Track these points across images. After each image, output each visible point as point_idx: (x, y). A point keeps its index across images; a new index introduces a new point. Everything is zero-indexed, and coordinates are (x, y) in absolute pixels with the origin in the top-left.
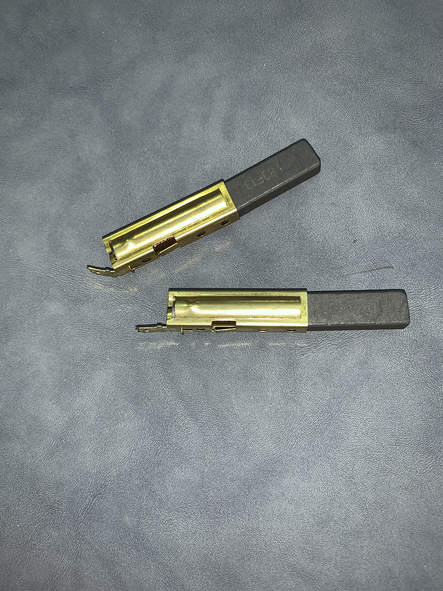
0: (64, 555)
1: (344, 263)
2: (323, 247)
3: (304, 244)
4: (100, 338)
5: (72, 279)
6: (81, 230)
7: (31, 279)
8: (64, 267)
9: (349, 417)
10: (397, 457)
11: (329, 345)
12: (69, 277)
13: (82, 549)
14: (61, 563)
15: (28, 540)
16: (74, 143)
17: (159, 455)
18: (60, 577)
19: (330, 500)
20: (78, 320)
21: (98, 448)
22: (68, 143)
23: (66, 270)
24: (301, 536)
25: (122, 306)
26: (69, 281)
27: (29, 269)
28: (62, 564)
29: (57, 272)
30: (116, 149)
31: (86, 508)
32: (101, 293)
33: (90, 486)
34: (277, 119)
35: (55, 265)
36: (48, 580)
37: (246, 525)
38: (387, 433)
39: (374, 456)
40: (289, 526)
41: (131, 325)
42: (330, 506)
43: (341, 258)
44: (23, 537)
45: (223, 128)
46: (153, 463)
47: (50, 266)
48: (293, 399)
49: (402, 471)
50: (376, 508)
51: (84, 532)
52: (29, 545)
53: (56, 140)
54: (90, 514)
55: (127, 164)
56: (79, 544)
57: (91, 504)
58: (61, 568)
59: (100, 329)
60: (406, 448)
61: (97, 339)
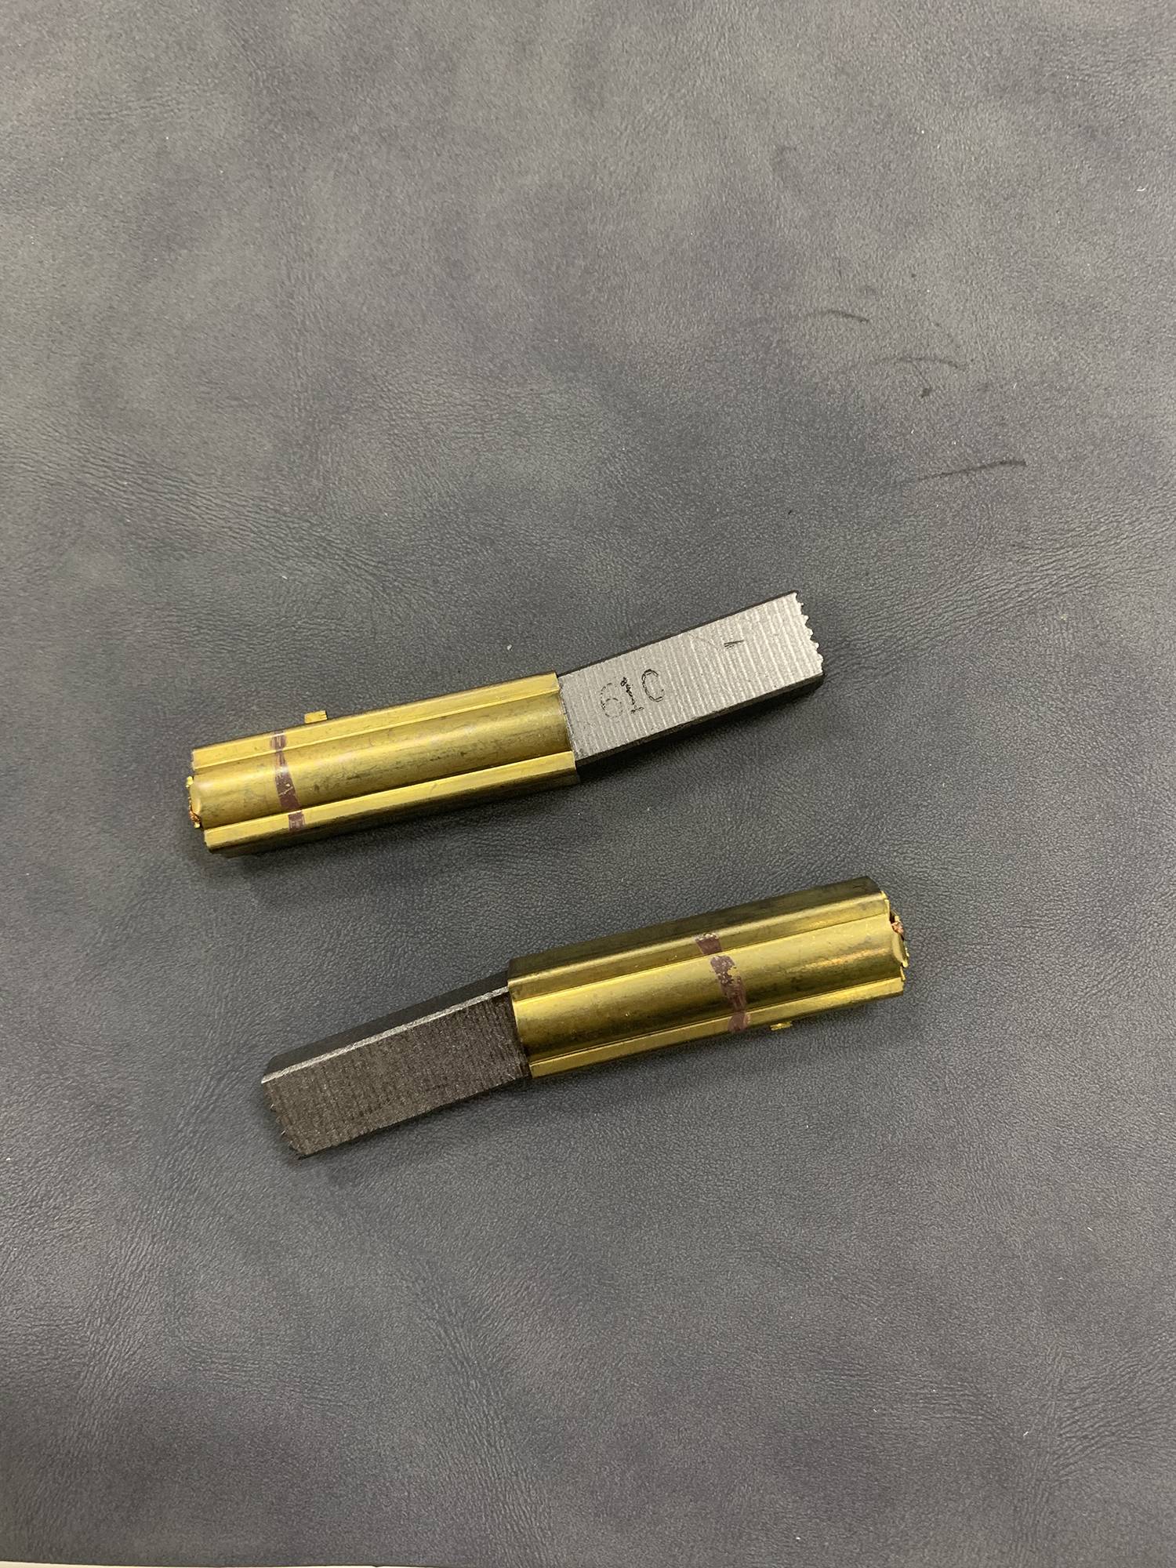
0: (139, 1231)
1: (897, 451)
2: (844, 406)
3: (792, 397)
4: (229, 651)
5: (148, 490)
6: (172, 351)
7: (31, 490)
8: (124, 456)
9: (903, 853)
10: (1025, 956)
11: (855, 668)
12: (139, 485)
13: (189, 1213)
14: (132, 1252)
15: (37, 1195)
16: (147, 104)
17: (398, 961)
18: (129, 1290)
19: (852, 1069)
20: (168, 604)
21: (229, 946)
22: (130, 104)
23: (132, 463)
24: (774, 1162)
25: (288, 563)
26: (142, 493)
27: (25, 461)
28: (133, 1256)
29: (106, 469)
30: (272, 126)
31: (197, 1107)
32: (230, 528)
33: (208, 1049)
34: (722, 53)
35: (100, 451)
36: (96, 1299)
37: (632, 1137)
38: (1000, 896)
39: (966, 955)
40: (744, 1136)
41: (318, 617)
42: (852, 1083)
43: (891, 437)
44: (23, 1190)
45: (573, 76)
46: (382, 983)
47: (86, 451)
48: (756, 810)
49: (1039, 992)
50: (968, 1087)
51: (193, 1172)
52: (40, 1208)
53: (96, 95)
54: (210, 1122)
55: (304, 168)
56: (179, 1201)
57: (212, 1096)
58: (132, 1265)
59: (229, 629)
60: (1050, 933)
61: (223, 655)
